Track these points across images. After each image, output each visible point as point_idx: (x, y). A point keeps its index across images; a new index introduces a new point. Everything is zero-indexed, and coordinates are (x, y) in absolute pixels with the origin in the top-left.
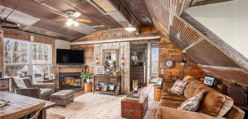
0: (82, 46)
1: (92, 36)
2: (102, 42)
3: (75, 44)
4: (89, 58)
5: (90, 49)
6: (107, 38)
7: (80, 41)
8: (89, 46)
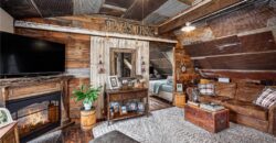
0: (56, 36)
1: (84, 20)
2: (108, 34)
3: (33, 26)
4: (77, 61)
5: (78, 44)
6: (115, 29)
7: (50, 23)
8: (77, 38)
